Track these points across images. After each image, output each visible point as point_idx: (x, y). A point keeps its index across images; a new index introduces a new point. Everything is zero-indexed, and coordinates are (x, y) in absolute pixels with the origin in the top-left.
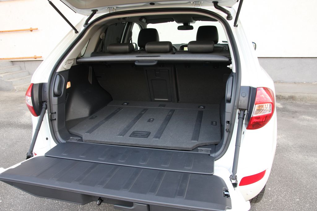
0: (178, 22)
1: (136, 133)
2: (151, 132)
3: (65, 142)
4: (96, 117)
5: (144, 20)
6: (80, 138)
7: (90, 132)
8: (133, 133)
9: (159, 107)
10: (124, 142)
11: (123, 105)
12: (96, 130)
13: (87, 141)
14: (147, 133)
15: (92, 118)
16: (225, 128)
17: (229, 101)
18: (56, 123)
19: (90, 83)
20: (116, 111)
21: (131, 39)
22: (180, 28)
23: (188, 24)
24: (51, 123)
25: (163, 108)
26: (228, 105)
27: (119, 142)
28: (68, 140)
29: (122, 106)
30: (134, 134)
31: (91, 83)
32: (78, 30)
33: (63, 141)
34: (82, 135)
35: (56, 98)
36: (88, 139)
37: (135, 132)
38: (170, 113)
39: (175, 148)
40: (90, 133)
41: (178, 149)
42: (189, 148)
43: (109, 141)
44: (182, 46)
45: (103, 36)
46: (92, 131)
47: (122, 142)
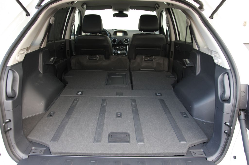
0: (115, 10)
1: (114, 136)
2: (128, 132)
3: (26, 157)
4: (54, 112)
5: (85, 7)
6: (45, 148)
7: (56, 138)
8: (110, 136)
9: (117, 96)
10: (107, 152)
11: (77, 94)
12: (63, 134)
13: (56, 153)
14: (126, 135)
15: (50, 116)
16: (223, 130)
17: (228, 101)
18: (11, 134)
19: (40, 73)
20: (73, 102)
21: (74, 24)
22: (115, 15)
23: (123, 12)
24: (4, 135)
25: (121, 96)
26: (226, 105)
27: (100, 152)
28: (29, 154)
29: (77, 96)
30: (112, 138)
31: (42, 72)
32: (29, 13)
33: (23, 156)
34: (48, 145)
35: (10, 102)
36: (59, 151)
37: (112, 134)
38: (133, 104)
39: (168, 154)
40: (58, 141)
41: (171, 155)
42: (183, 153)
43: (86, 152)
44: (115, 31)
45: (52, 21)
46: (59, 137)
47: (104, 152)
